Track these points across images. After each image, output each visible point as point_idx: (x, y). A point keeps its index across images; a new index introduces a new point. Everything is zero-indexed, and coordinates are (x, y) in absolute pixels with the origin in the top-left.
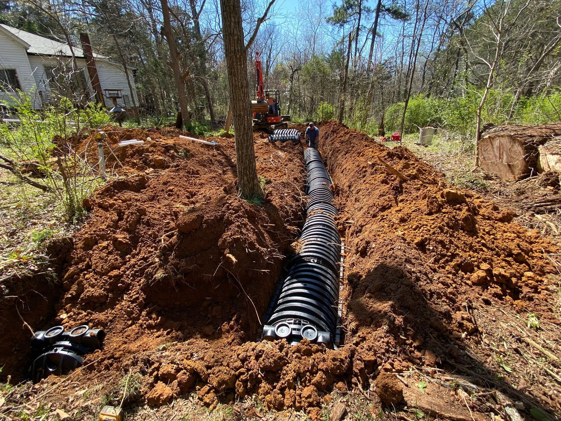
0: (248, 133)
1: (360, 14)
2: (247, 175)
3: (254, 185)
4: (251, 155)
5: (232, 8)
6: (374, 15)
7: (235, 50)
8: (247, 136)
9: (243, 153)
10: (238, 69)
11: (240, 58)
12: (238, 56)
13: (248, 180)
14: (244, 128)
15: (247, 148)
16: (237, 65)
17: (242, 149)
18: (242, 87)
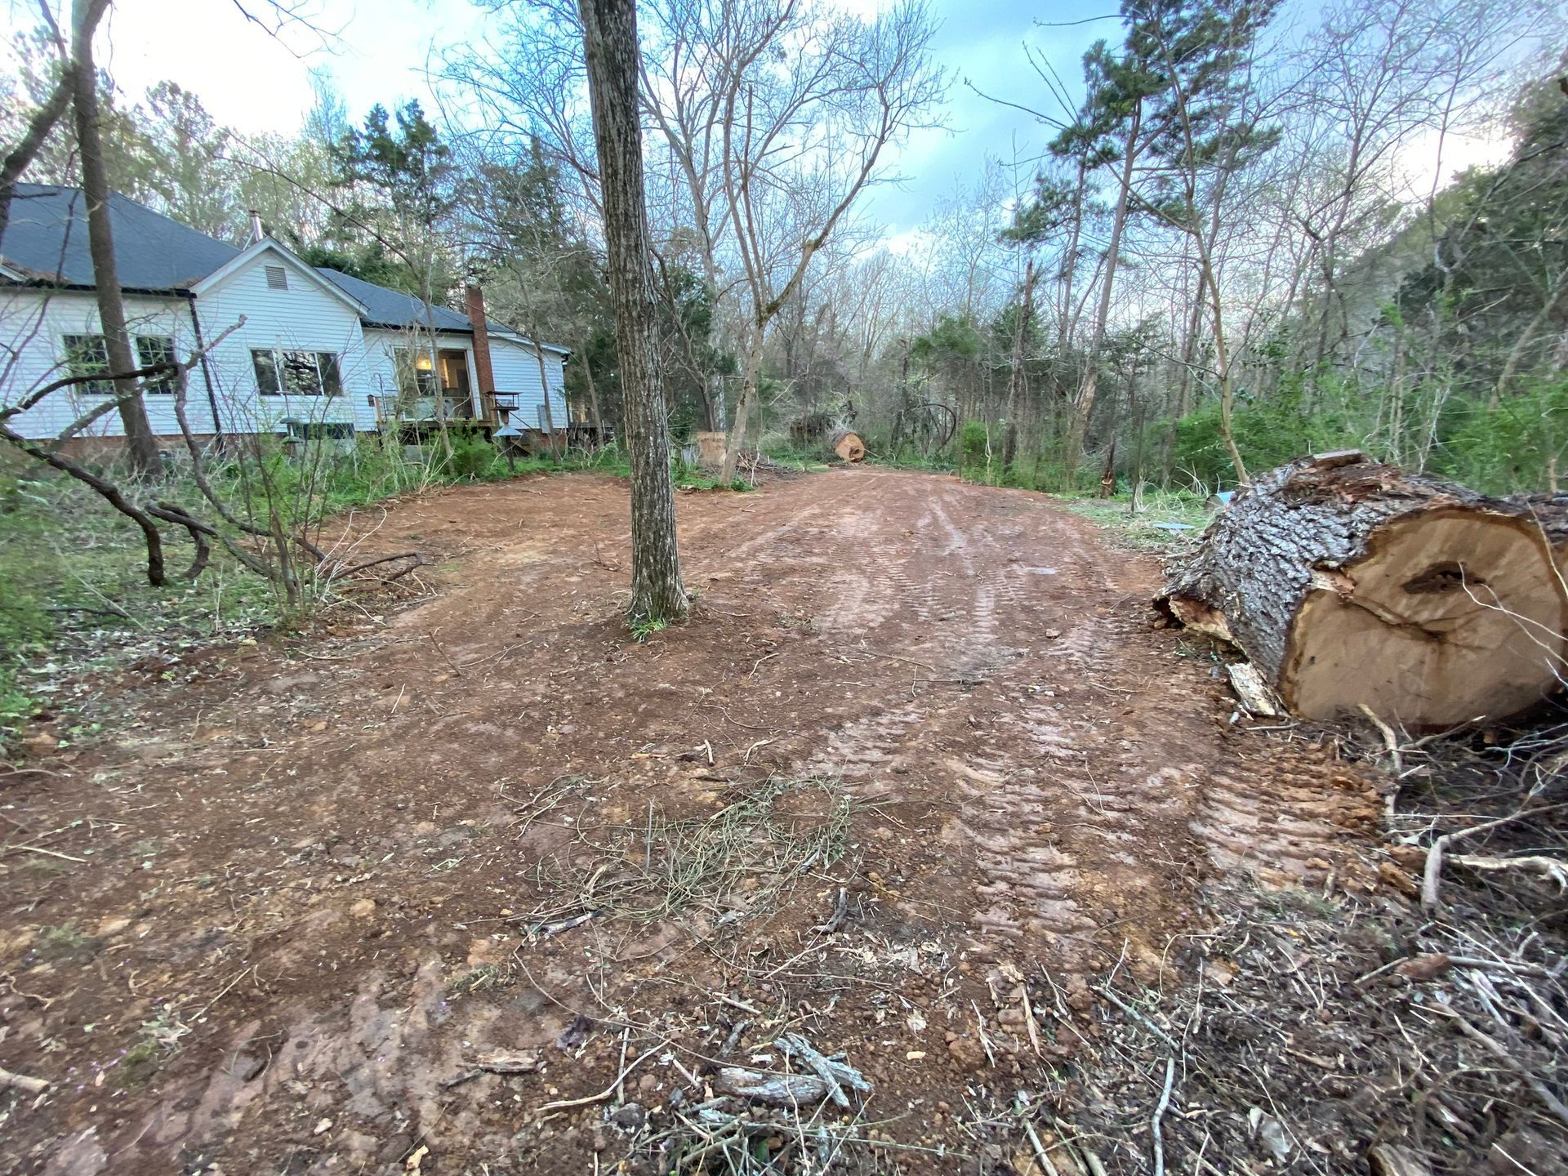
0: (655, 473)
1: (1078, 219)
2: (648, 565)
3: (664, 589)
4: (662, 520)
5: (622, 218)
6: (1111, 221)
7: (628, 301)
8: (652, 480)
9: (641, 516)
10: (633, 340)
11: (639, 317)
12: (634, 314)
13: (650, 577)
14: (647, 463)
15: (652, 505)
16: (632, 332)
17: (640, 508)
18: (643, 377)
